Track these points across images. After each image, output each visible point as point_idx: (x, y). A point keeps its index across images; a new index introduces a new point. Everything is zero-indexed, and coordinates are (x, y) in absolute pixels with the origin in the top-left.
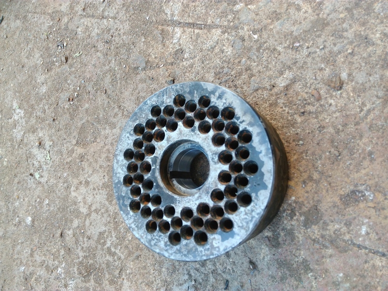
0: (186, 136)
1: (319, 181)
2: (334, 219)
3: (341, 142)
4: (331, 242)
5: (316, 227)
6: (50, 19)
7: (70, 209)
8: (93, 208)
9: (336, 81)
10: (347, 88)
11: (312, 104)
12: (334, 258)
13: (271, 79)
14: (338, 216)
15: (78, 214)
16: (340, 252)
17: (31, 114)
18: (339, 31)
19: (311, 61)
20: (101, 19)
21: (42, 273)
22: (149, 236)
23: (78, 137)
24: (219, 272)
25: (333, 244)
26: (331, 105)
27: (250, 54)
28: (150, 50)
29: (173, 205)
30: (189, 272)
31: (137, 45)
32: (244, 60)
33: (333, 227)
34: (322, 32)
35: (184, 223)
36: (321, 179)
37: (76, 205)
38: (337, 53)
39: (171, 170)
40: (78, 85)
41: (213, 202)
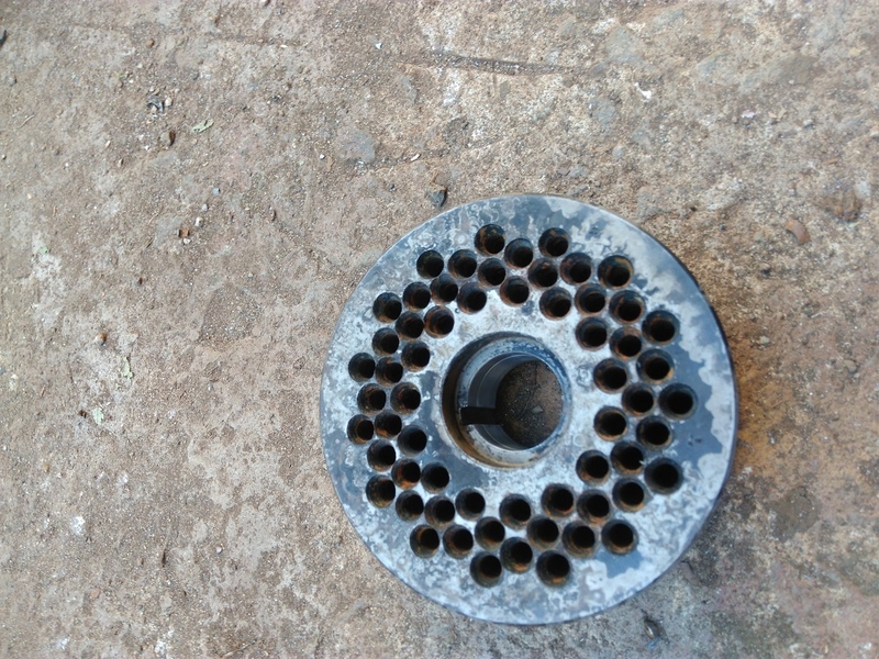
0: (509, 324)
1: (809, 431)
2: (849, 518)
3: (859, 340)
4: (843, 571)
5: (806, 535)
6: (129, 42)
7: (186, 497)
8: (246, 494)
9: (844, 200)
10: (870, 216)
11: (787, 251)
12: (850, 609)
13: (686, 192)
14: (857, 511)
15: (205, 508)
16: (865, 593)
17: (80, 266)
18: (847, 88)
19: (782, 154)
20: (261, 45)
21: (114, 652)
22: (420, 565)
23: (204, 324)
24: (570, 643)
25: (845, 575)
26: (832, 254)
27: (635, 133)
28: (387, 120)
29: (480, 490)
30: (494, 645)
31: (354, 107)
32: (619, 147)
33: (845, 537)
34: (808, 88)
35: (510, 533)
36: (814, 424)
37: (200, 487)
38: (845, 137)
39: (464, 404)
40: (204, 199)
41: (582, 483)
